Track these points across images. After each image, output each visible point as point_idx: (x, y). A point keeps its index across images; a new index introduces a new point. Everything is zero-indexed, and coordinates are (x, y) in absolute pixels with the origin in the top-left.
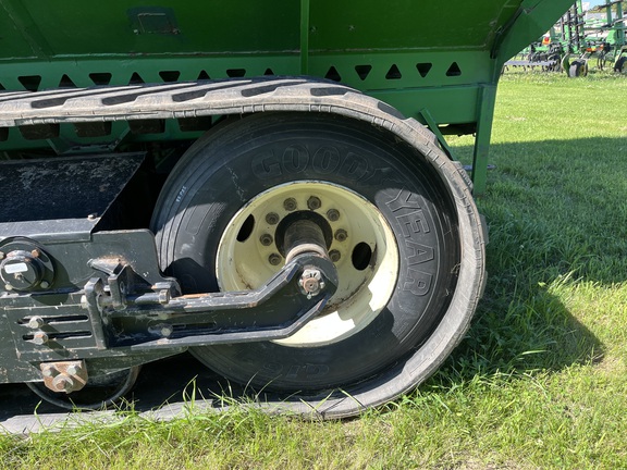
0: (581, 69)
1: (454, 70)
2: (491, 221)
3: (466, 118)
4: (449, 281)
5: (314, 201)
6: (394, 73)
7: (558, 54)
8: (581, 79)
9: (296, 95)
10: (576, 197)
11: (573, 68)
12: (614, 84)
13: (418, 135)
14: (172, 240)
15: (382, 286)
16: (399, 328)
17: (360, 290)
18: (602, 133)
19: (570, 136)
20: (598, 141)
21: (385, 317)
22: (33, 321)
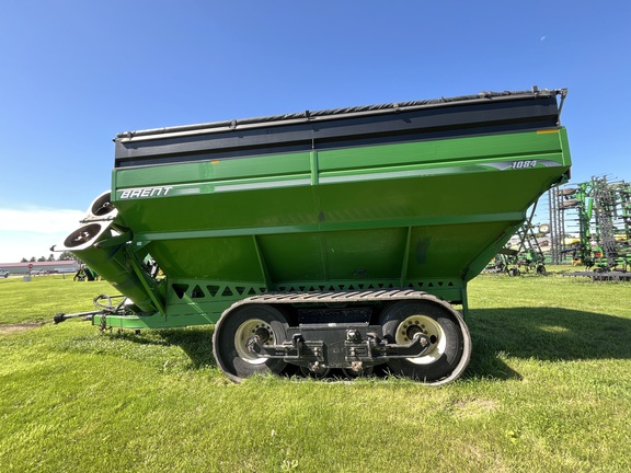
0: (516, 273)
1: (451, 284)
2: (472, 337)
3: (458, 299)
4: (462, 345)
5: (417, 322)
6: (431, 285)
7: (501, 266)
8: (516, 278)
9: (417, 295)
10: (512, 331)
11: (511, 272)
12: (537, 280)
13: (446, 304)
14: (386, 329)
15: (442, 347)
16: (449, 359)
17: (435, 349)
18: (527, 305)
19: (510, 307)
20: (524, 308)
21: (444, 356)
22: (353, 349)
